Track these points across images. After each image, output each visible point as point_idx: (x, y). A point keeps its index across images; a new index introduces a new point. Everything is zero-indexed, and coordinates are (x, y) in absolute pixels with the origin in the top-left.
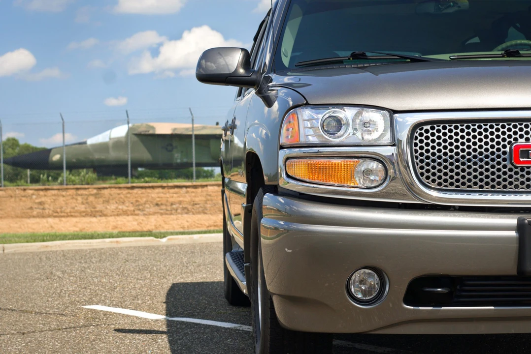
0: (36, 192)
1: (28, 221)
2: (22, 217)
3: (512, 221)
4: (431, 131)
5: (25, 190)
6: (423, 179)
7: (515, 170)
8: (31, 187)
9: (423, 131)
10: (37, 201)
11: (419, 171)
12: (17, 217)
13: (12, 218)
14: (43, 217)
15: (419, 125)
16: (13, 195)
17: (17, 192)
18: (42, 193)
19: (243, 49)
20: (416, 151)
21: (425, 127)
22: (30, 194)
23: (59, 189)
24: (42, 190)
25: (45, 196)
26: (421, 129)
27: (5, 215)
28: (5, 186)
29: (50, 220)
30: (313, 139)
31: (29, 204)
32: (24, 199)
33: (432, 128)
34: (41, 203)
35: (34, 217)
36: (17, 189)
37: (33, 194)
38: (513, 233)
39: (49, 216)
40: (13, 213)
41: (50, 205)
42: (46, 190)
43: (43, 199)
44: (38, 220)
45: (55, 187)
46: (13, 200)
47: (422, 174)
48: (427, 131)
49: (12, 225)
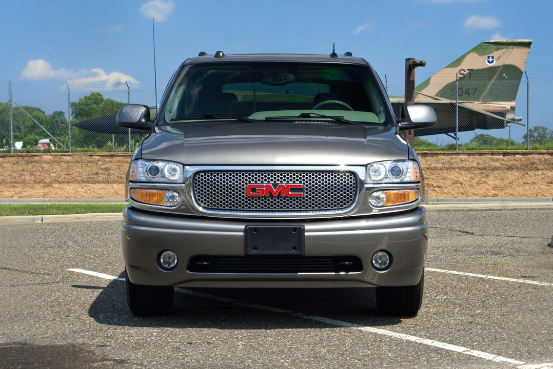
0: (102, 158)
1: (94, 186)
2: (88, 182)
3: (242, 227)
4: (204, 176)
5: (91, 156)
6: (199, 202)
7: (249, 198)
8: (97, 153)
9: (200, 176)
10: (102, 167)
11: (197, 198)
12: (84, 182)
13: (79, 182)
14: (108, 183)
15: (198, 173)
16: (80, 160)
17: (84, 157)
18: (107, 159)
19: (145, 106)
20: (196, 187)
21: (201, 174)
22: (96, 160)
23: (123, 156)
24: (107, 156)
25: (111, 162)
26: (199, 175)
27: (72, 180)
28: (72, 151)
29: (115, 185)
30: (143, 179)
31: (95, 170)
32: (90, 164)
33: (205, 174)
34: (106, 169)
35: (99, 182)
36: (84, 154)
37: (98, 160)
38: (242, 234)
39: (114, 182)
40: (79, 178)
41: (115, 171)
42: (112, 156)
43: (108, 165)
44: (103, 185)
45: (120, 154)
46: (80, 165)
47: (199, 200)
48: (202, 176)
49: (78, 190)
